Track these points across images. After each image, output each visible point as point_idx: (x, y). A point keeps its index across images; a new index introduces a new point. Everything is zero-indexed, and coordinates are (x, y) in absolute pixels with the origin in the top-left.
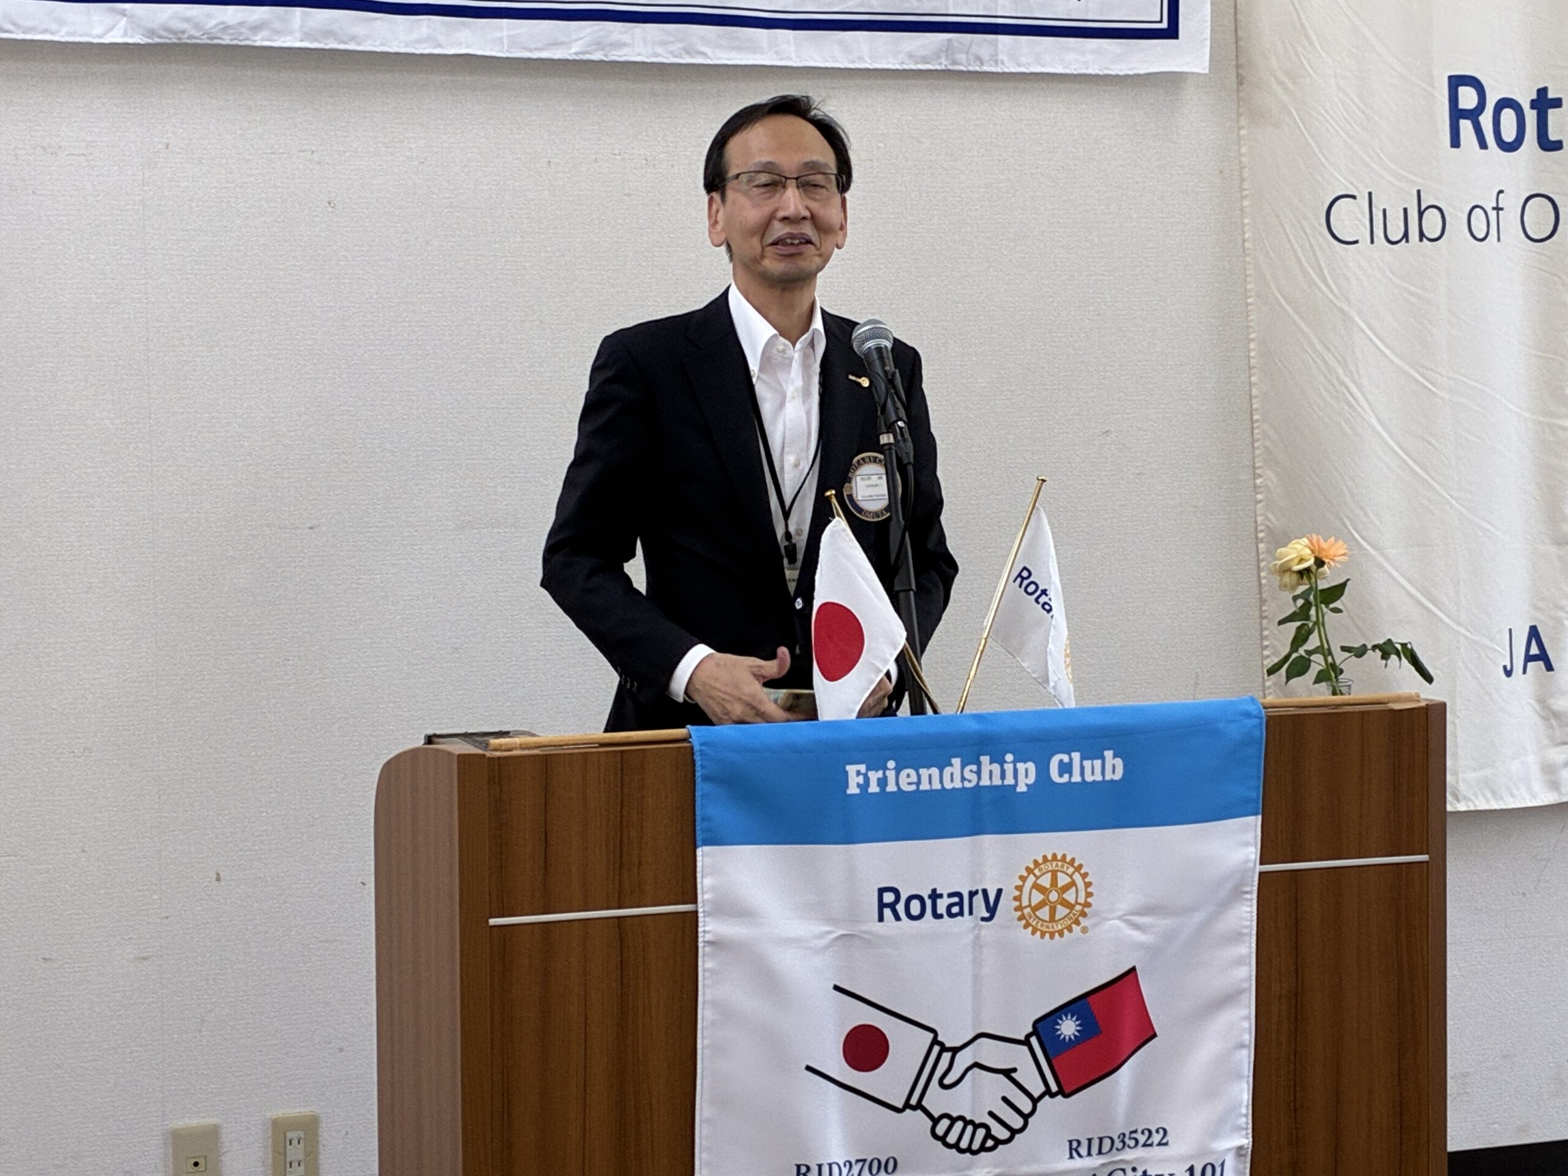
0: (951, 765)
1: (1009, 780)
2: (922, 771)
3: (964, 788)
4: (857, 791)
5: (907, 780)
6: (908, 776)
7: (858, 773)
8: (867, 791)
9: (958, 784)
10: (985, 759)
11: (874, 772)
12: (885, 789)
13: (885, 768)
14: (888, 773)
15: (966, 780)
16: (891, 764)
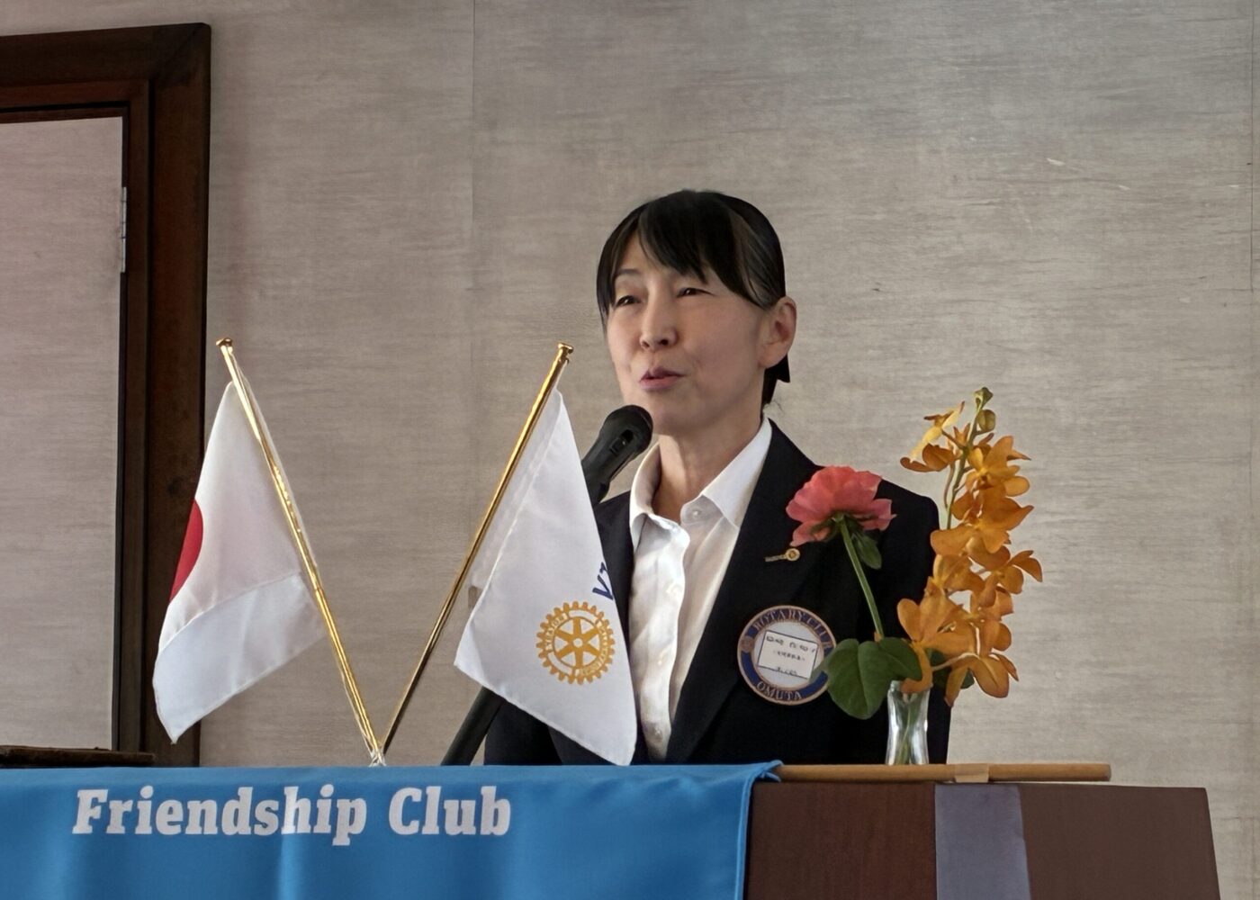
0: (237, 798)
1: (323, 827)
2: (195, 807)
3: (253, 836)
4: (88, 830)
5: (168, 819)
6: (171, 811)
7: (95, 802)
8: (105, 829)
9: (244, 828)
10: (291, 793)
11: (120, 802)
12: (134, 830)
13: (137, 797)
14: (141, 805)
15: (257, 822)
16: (147, 791)
